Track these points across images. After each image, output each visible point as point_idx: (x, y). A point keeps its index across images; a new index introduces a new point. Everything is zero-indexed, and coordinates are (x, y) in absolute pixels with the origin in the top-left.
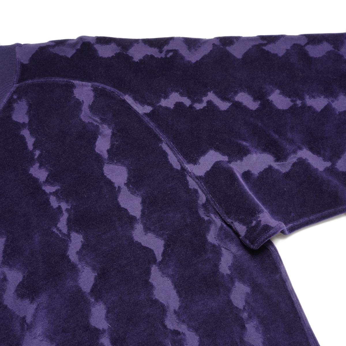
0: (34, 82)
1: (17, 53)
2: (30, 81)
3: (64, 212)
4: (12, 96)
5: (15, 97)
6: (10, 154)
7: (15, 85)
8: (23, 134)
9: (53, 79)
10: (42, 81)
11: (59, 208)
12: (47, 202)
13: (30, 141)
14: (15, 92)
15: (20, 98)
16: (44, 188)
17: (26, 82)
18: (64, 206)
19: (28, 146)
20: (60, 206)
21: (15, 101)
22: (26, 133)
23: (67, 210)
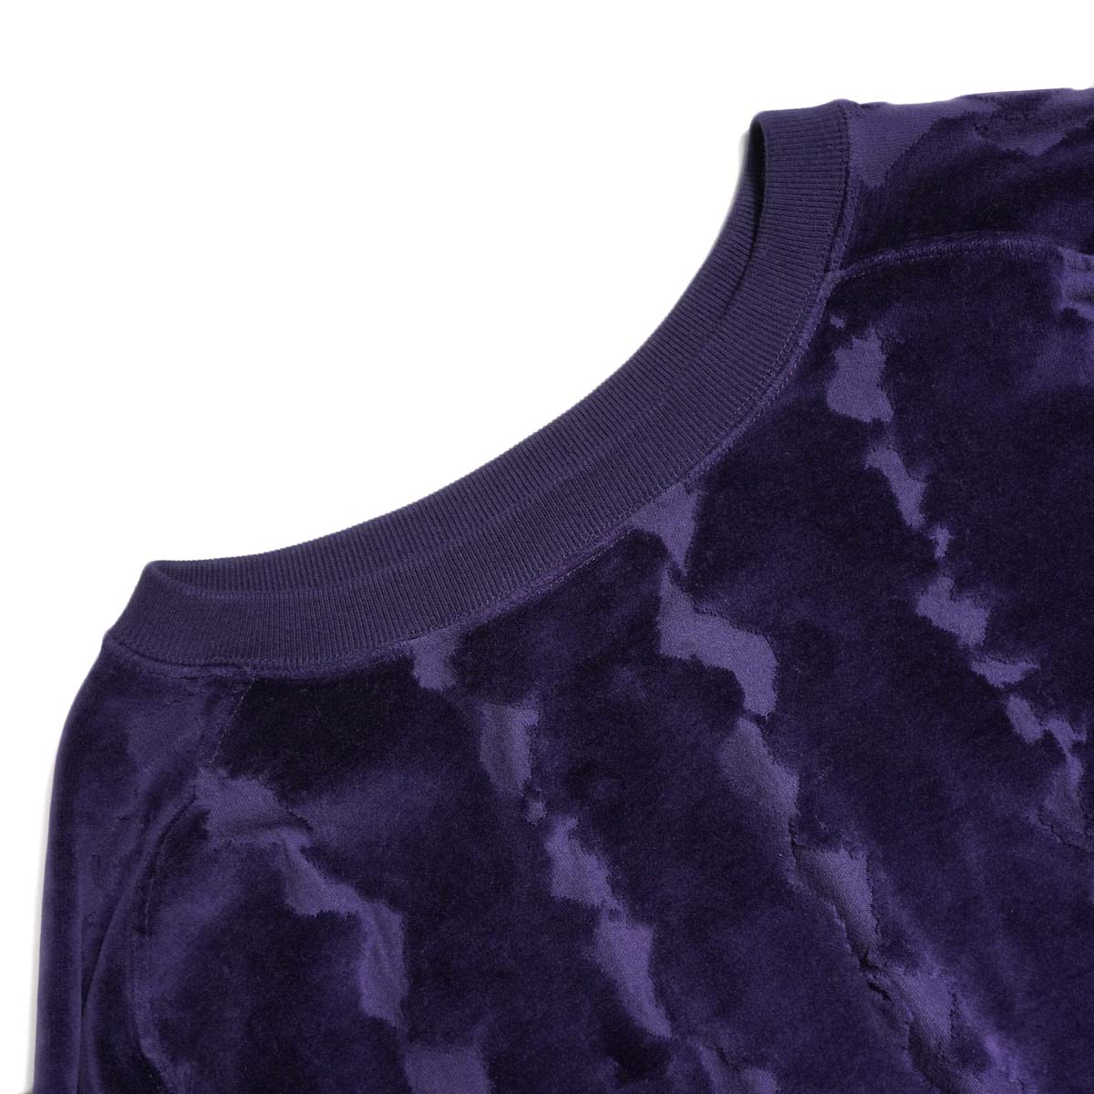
0: (910, 257)
1: (853, 148)
2: (891, 255)
3: (1069, 757)
4: (826, 320)
5: (838, 323)
6: (841, 546)
7: (830, 274)
8: (877, 465)
9: (986, 243)
10: (940, 252)
11: (1048, 740)
12: (1002, 725)
13: (909, 494)
14: (834, 304)
15: (857, 327)
16: (979, 668)
17: (876, 260)
18: (1064, 733)
19: (901, 513)
20: (1048, 735)
21: (842, 338)
22: (885, 459)
23: (1077, 747)
